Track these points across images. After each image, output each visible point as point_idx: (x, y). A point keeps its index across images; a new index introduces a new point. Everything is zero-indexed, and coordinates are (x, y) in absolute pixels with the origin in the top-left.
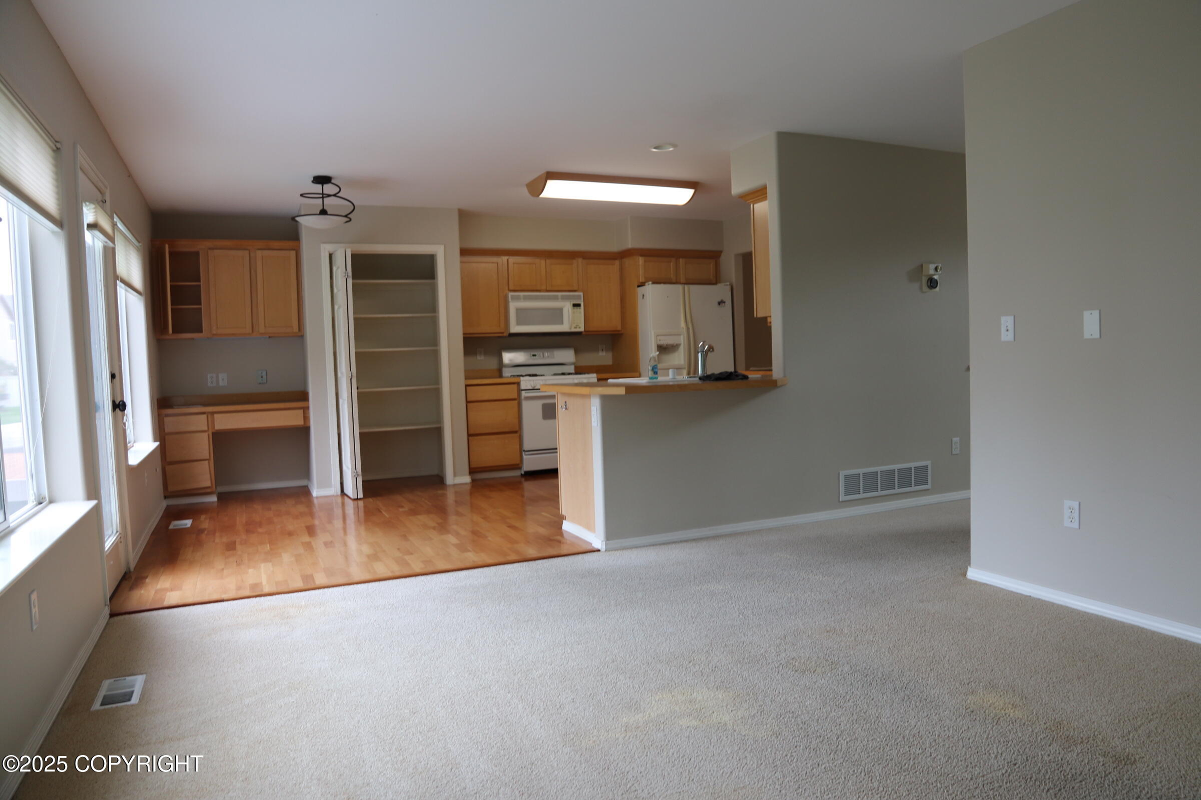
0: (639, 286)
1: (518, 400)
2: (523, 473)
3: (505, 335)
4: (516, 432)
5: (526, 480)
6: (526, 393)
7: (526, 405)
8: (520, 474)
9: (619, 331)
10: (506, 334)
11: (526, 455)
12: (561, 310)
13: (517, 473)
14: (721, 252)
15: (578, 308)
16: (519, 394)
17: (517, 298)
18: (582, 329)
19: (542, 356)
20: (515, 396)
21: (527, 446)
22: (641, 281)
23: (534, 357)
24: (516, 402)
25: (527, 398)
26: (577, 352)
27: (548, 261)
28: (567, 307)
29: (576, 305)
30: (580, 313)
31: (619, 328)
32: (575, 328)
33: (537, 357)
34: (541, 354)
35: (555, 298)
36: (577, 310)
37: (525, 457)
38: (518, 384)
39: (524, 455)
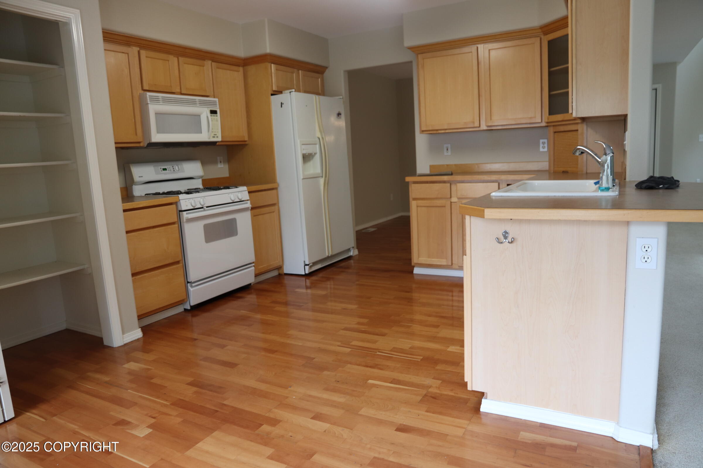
0: (272, 95)
1: (179, 223)
2: (189, 308)
3: (142, 145)
4: (178, 262)
5: (193, 316)
6: (187, 214)
7: (188, 228)
8: (183, 310)
9: (245, 141)
10: (144, 144)
11: (192, 287)
12: (197, 117)
13: (180, 309)
14: (326, 68)
15: (215, 115)
16: (179, 217)
17: (156, 100)
18: (219, 139)
19: (172, 170)
20: (174, 219)
21: (193, 276)
22: (274, 89)
23: (165, 171)
24: (176, 225)
25: (190, 220)
26: (203, 164)
27: (181, 59)
28: (205, 112)
29: (213, 112)
30: (217, 121)
31: (246, 139)
32: (214, 137)
33: (167, 171)
34: (172, 168)
35: (193, 103)
36: (214, 117)
37: (191, 289)
38: (176, 203)
39: (189, 287)
